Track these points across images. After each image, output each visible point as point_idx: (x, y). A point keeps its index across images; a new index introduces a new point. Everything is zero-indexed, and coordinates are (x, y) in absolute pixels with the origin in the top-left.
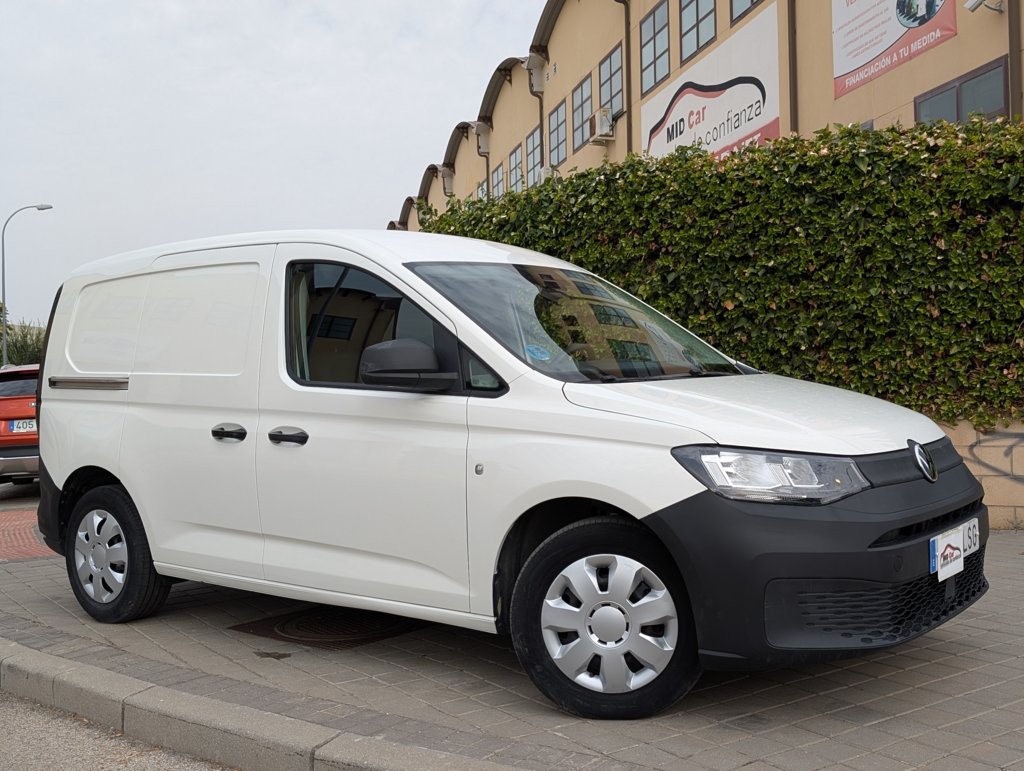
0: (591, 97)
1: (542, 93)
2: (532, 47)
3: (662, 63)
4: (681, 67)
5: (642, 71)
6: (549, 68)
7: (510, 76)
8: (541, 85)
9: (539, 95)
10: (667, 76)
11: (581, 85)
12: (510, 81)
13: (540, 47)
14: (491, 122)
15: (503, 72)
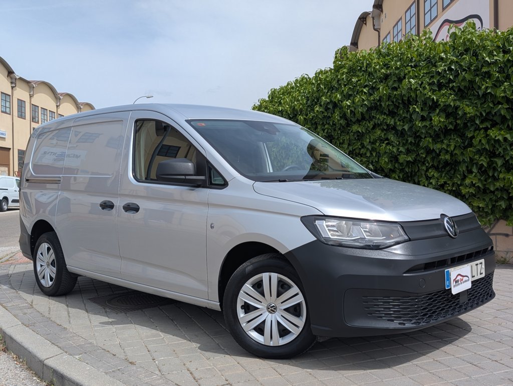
0: (401, 29)
1: (380, 29)
2: (374, 6)
3: (434, 9)
4: (443, 11)
5: (425, 15)
6: (383, 16)
7: (366, 21)
8: (379, 25)
9: (378, 30)
10: (436, 17)
11: (397, 24)
12: (366, 24)
13: (378, 6)
14: (357, 45)
15: (362, 20)
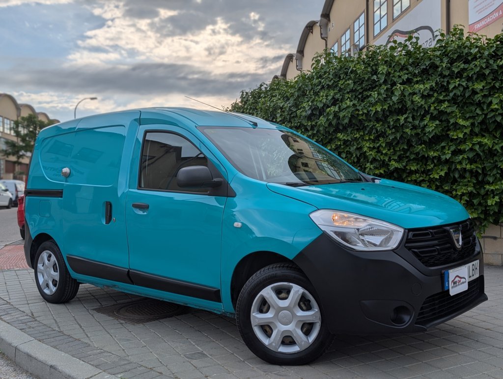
0: (350, 39)
1: (327, 38)
2: (322, 15)
3: (384, 20)
4: (393, 22)
5: (374, 25)
6: (330, 26)
7: (312, 29)
8: (327, 33)
9: (324, 38)
10: (386, 27)
11: (345, 33)
12: (312, 32)
13: (326, 15)
14: (303, 53)
15: (308, 28)
